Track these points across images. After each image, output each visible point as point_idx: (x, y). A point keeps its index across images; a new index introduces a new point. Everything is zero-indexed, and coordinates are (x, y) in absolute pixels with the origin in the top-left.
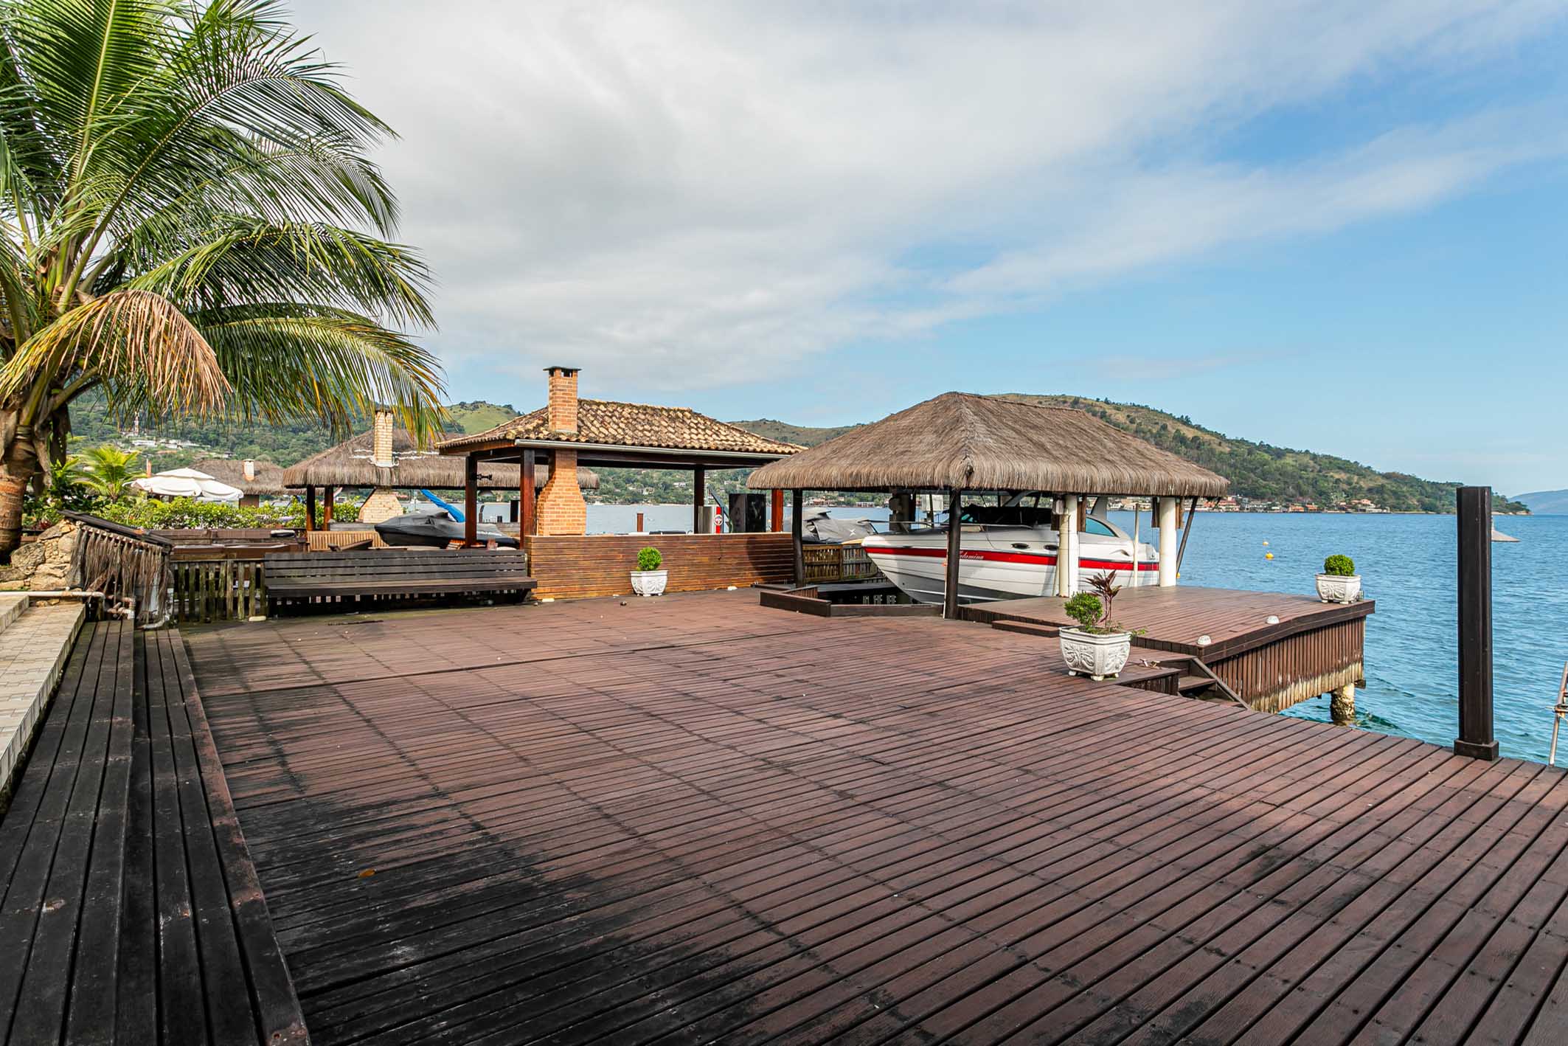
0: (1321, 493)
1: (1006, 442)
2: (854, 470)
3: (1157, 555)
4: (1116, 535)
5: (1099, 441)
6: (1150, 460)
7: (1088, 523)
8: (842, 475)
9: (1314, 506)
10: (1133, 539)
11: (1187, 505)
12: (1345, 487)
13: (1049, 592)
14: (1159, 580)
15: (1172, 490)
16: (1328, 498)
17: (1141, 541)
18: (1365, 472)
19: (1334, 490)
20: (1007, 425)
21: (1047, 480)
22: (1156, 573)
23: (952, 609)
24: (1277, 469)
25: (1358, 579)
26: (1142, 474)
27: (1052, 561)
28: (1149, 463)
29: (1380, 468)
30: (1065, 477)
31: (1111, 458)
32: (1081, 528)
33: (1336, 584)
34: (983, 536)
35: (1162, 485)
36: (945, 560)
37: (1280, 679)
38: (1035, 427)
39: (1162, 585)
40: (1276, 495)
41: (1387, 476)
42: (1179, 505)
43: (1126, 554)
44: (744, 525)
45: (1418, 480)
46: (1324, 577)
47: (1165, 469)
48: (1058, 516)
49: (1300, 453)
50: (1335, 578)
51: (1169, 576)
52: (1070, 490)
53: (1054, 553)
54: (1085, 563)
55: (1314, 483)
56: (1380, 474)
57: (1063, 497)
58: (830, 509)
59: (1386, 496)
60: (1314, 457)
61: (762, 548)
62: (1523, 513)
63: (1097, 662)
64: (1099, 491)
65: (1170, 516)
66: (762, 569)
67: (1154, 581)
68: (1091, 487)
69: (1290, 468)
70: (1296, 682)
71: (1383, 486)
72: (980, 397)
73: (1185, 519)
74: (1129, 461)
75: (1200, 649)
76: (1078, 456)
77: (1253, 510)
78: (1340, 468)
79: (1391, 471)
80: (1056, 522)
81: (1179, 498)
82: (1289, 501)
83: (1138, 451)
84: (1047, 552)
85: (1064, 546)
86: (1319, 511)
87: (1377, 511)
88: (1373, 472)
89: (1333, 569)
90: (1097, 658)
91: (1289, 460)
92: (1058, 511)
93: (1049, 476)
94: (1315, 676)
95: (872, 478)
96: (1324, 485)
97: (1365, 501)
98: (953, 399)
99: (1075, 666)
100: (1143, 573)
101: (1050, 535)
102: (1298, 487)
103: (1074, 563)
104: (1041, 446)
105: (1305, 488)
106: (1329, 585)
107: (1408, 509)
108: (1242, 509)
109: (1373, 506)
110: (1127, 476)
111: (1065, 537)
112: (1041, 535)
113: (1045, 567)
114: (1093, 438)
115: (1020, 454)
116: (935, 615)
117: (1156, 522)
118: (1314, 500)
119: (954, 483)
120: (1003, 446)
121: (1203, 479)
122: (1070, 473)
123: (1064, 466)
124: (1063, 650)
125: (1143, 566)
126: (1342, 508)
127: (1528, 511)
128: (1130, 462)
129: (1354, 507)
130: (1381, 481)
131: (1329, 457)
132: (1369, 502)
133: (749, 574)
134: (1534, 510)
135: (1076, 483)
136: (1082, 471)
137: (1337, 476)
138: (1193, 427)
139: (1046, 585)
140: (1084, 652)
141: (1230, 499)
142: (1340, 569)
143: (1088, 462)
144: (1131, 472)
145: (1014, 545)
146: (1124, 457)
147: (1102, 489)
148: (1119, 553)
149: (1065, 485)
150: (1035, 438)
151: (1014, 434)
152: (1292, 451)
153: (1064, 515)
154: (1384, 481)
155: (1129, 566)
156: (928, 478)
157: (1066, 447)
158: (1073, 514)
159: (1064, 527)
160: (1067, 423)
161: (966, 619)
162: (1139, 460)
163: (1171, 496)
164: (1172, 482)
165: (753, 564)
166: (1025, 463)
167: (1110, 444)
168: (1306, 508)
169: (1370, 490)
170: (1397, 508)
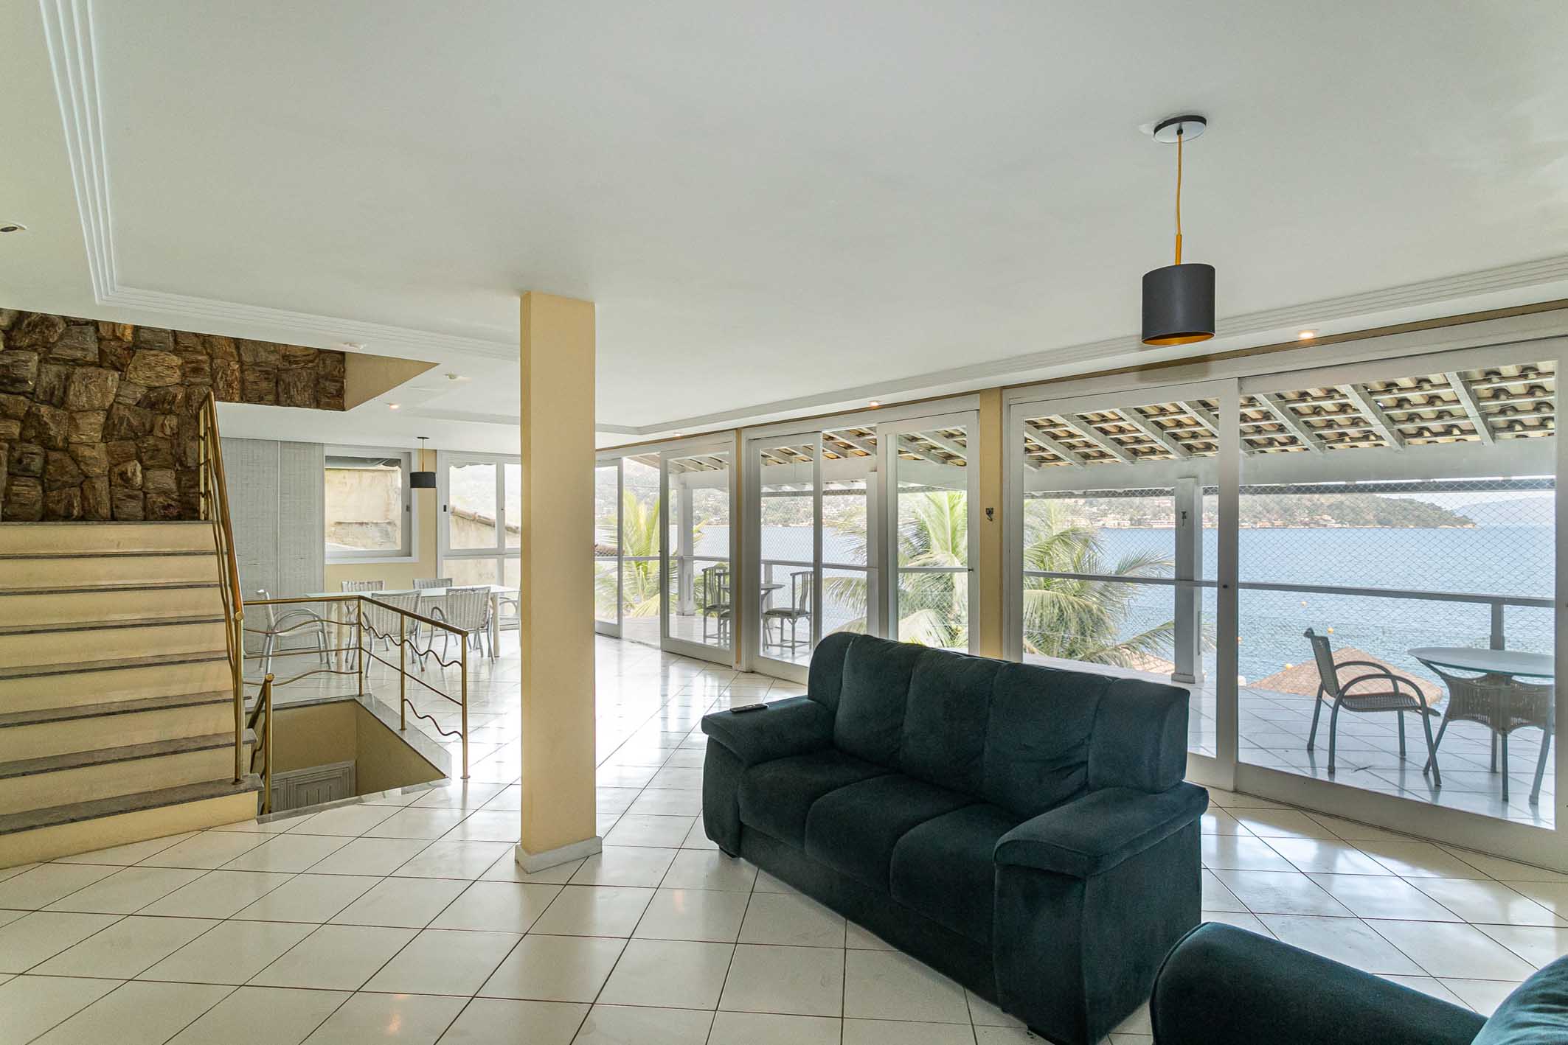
9: (1279, 523)
12: (1308, 504)
59: (1345, 511)
62: (1470, 526)
86: (1285, 526)
87: (1337, 526)
97: (1326, 517)
105: (1269, 505)
107: (1367, 522)
109: (1334, 521)
118: (1279, 516)
126: (1306, 524)
127: (1474, 524)
129: (1317, 523)
132: (1329, 518)
134: (1478, 522)
168: (1273, 524)
169: (1329, 507)
170: (1354, 522)
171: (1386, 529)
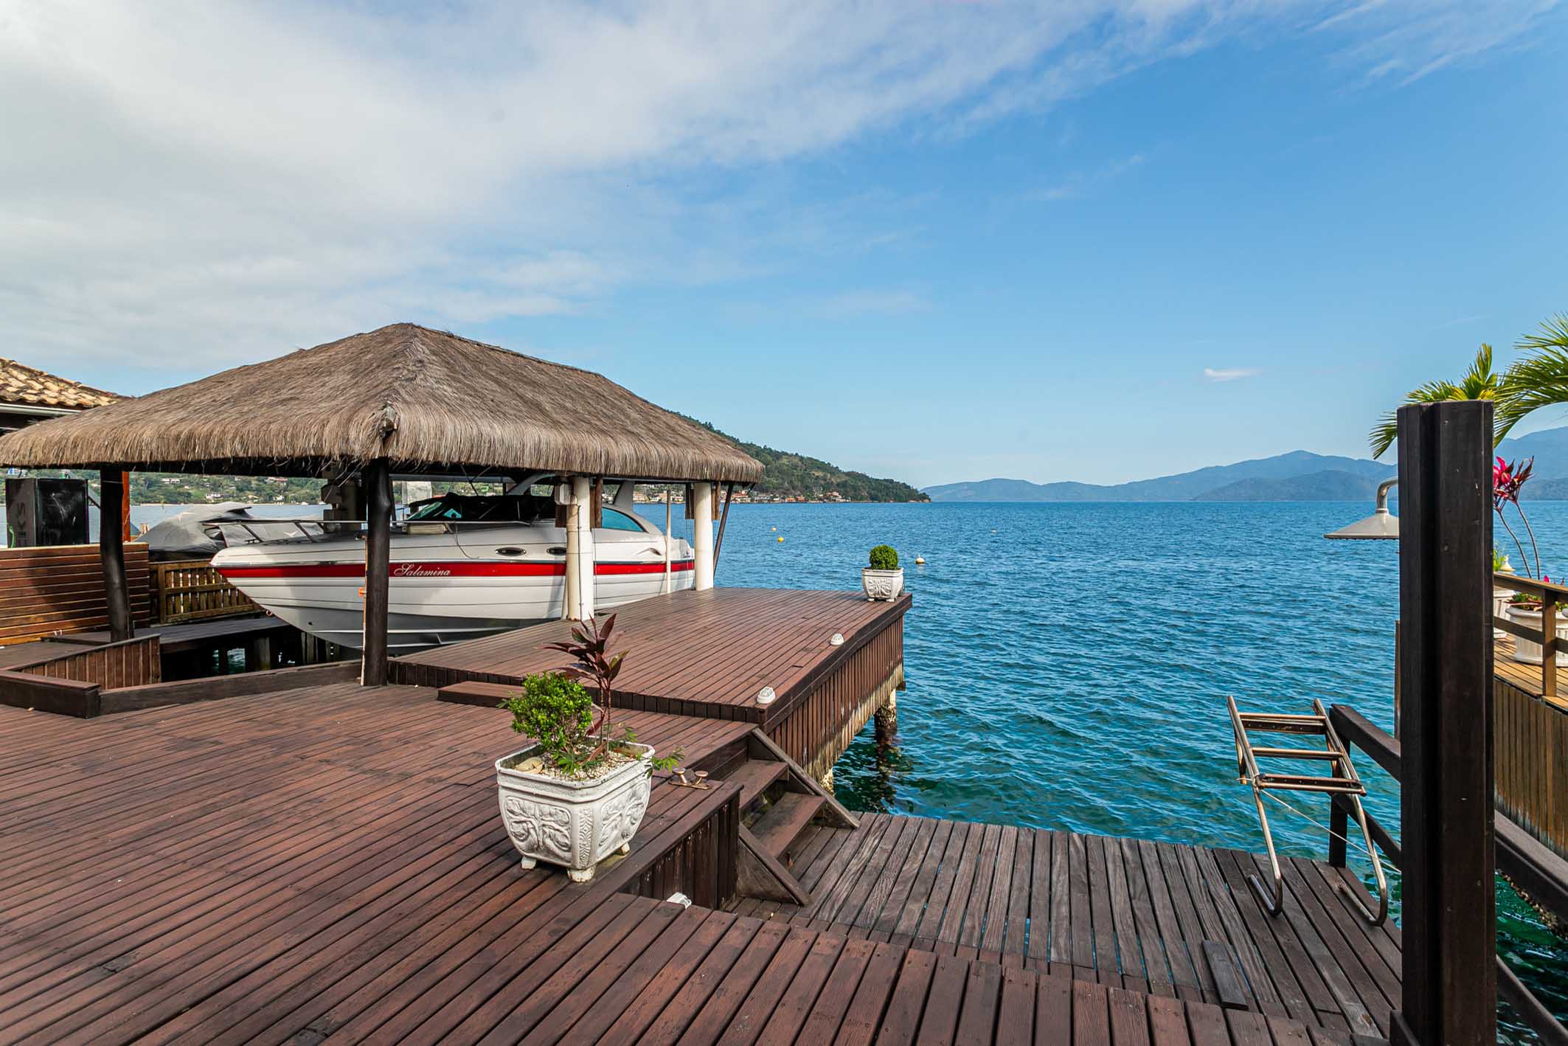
0: (807, 487)
1: (476, 394)
2: (185, 429)
3: (692, 551)
4: (644, 530)
5: (622, 411)
6: (684, 437)
7: (605, 514)
8: (160, 437)
10: (665, 534)
11: (723, 493)
12: (823, 482)
13: (557, 612)
14: (695, 580)
15: (707, 473)
16: (811, 492)
17: (674, 536)
18: (835, 471)
19: (816, 484)
20: (486, 375)
21: (539, 451)
22: (691, 572)
23: (375, 669)
24: (776, 468)
25: (901, 572)
26: (673, 452)
27: (560, 569)
28: (680, 439)
29: (844, 468)
30: (568, 450)
31: (635, 431)
32: (596, 522)
33: (883, 579)
34: (449, 540)
35: (696, 466)
36: (363, 580)
37: (843, 710)
38: (533, 384)
39: (699, 589)
40: (777, 489)
41: (849, 474)
42: (714, 492)
43: (657, 553)
44: (33, 534)
45: (867, 477)
46: (871, 572)
47: (699, 448)
48: (564, 507)
49: (792, 455)
50: (882, 573)
51: (706, 578)
52: (576, 468)
53: (561, 558)
54: (603, 568)
55: (802, 479)
56: (844, 473)
57: (572, 480)
58: (250, 504)
59: (848, 490)
60: (802, 458)
61: (73, 570)
62: (927, 501)
63: (578, 842)
64: (617, 472)
65: (705, 505)
66: (72, 606)
67: (688, 584)
68: (607, 467)
69: (786, 468)
70: (856, 708)
71: (846, 481)
72: (451, 336)
73: (721, 508)
74: (657, 435)
75: (762, 712)
76: (590, 423)
77: (760, 502)
78: (818, 468)
79: (851, 470)
80: (561, 515)
81: (714, 482)
82: (785, 493)
83: (668, 426)
84: (551, 558)
85: (573, 549)
86: (806, 501)
87: (842, 500)
88: (840, 471)
89: (880, 563)
90: (578, 836)
91: (784, 461)
92: (563, 499)
93: (543, 446)
94: (870, 695)
95: (213, 444)
96: (808, 481)
97: (835, 494)
98: (407, 331)
99: (531, 849)
100: (677, 574)
101: (556, 535)
102: (791, 483)
103: (587, 568)
104: (538, 407)
105: (796, 483)
106: (876, 582)
108: (752, 500)
109: (840, 497)
110: (654, 453)
111: (574, 537)
112: (544, 535)
113: (550, 579)
114: (614, 406)
115: (496, 412)
116: (346, 680)
117: (691, 513)
118: (802, 493)
119: (357, 449)
120: (467, 398)
121: (740, 462)
122: (575, 443)
123: (566, 434)
124: (505, 814)
125: (678, 566)
126: (820, 499)
127: (931, 499)
128: (658, 437)
129: (828, 498)
130: (844, 478)
131: (811, 459)
132: (837, 494)
133: (37, 620)
134: (934, 498)
135: (585, 459)
136: (595, 444)
137: (817, 474)
138: (715, 432)
139: (553, 603)
140: (549, 821)
141: (743, 492)
142: (886, 563)
143: (602, 431)
144: (660, 449)
145: (500, 551)
146: (651, 430)
147: (622, 469)
148: (649, 552)
149: (568, 461)
150: (529, 395)
151: (495, 387)
152: (786, 454)
153: (571, 506)
154: (847, 478)
155: (660, 567)
156: (313, 441)
157: (576, 412)
158: (583, 504)
159: (572, 523)
160: (580, 386)
161: (403, 682)
162: (669, 435)
163: (706, 481)
164: (707, 463)
165: (48, 600)
166: (503, 425)
167: (634, 415)
168: (797, 499)
169: (838, 485)
170: (855, 498)
171: (876, 504)
